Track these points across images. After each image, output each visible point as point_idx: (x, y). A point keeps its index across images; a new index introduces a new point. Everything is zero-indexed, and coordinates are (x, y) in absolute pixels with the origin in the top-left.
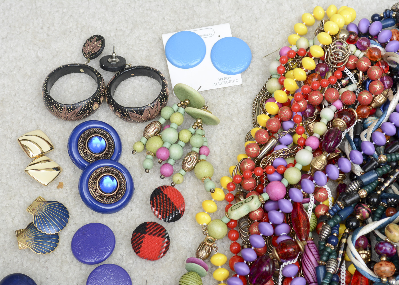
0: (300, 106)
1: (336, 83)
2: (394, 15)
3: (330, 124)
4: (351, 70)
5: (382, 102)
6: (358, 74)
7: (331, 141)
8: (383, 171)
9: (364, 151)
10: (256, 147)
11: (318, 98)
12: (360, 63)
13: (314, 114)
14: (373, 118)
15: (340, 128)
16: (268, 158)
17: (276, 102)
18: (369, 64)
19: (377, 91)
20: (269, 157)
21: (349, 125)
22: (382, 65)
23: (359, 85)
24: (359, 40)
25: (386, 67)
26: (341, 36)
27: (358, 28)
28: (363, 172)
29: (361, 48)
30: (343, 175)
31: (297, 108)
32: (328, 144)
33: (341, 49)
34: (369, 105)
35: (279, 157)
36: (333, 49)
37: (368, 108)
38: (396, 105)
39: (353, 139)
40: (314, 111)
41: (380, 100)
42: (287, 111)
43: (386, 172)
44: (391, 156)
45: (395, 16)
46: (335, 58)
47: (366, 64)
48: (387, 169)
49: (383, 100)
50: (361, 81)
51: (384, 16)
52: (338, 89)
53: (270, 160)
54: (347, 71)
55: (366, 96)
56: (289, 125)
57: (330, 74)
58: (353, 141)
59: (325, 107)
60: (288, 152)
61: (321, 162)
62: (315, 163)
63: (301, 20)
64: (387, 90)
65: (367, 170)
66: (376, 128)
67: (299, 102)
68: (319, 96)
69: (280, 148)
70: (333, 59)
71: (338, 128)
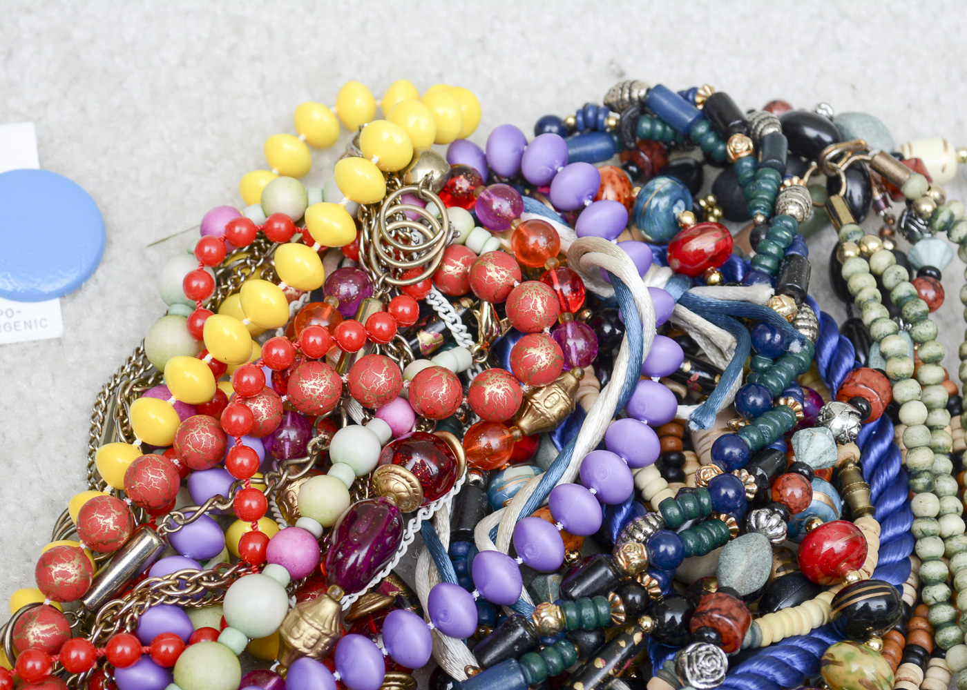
0: (252, 417)
1: (397, 342)
2: (612, 122)
3: (364, 485)
4: (453, 299)
5: (556, 411)
6: (477, 313)
7: (359, 546)
8: (547, 664)
9: (481, 589)
10: (76, 562)
11: (321, 390)
12: (483, 270)
13: (309, 449)
14: (526, 470)
15: (400, 499)
16: (122, 606)
17: (172, 400)
18: (513, 275)
19: (539, 369)
20: (128, 602)
21: (431, 488)
22: (561, 283)
23: (481, 353)
24: (483, 195)
25: (574, 290)
26: (420, 174)
27: (485, 160)
28: (474, 668)
29: (489, 222)
30: (403, 676)
31: (241, 419)
32: (347, 556)
33: (421, 220)
34: (511, 423)
35: (162, 604)
36: (391, 219)
37: (507, 435)
38: (605, 426)
39: (446, 546)
40: (311, 438)
41: (548, 404)
42: (204, 430)
43: (559, 668)
44: (579, 609)
45: (616, 127)
46: (397, 251)
47: (503, 273)
48: (562, 657)
49: (562, 406)
50: (486, 338)
51: (577, 122)
52: (402, 365)
53: (127, 612)
54: (438, 301)
55: (497, 389)
56: (211, 484)
57: (374, 307)
58: (447, 550)
59: (351, 422)
60: (197, 582)
61: (316, 625)
62: (295, 629)
63: (291, 128)
64: (578, 372)
65: (488, 659)
66: (532, 507)
67: (253, 399)
68: (328, 380)
69: (170, 569)
70: (389, 254)
71: (391, 500)
